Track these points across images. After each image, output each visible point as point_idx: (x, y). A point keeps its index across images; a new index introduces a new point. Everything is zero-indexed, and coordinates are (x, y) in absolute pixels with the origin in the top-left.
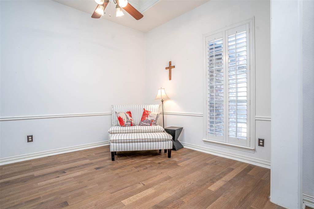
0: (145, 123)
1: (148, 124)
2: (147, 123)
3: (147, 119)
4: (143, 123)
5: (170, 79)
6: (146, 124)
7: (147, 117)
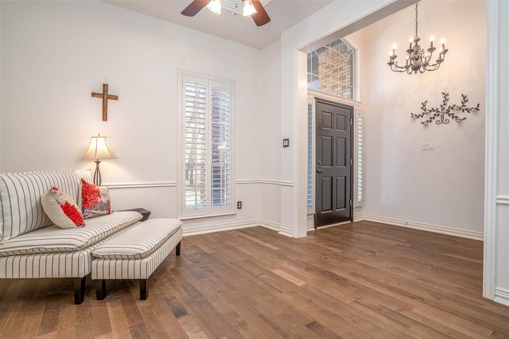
0: (98, 212)
1: (105, 212)
2: (102, 209)
3: (102, 201)
4: (94, 211)
5: (105, 118)
6: (101, 213)
7: (100, 197)
